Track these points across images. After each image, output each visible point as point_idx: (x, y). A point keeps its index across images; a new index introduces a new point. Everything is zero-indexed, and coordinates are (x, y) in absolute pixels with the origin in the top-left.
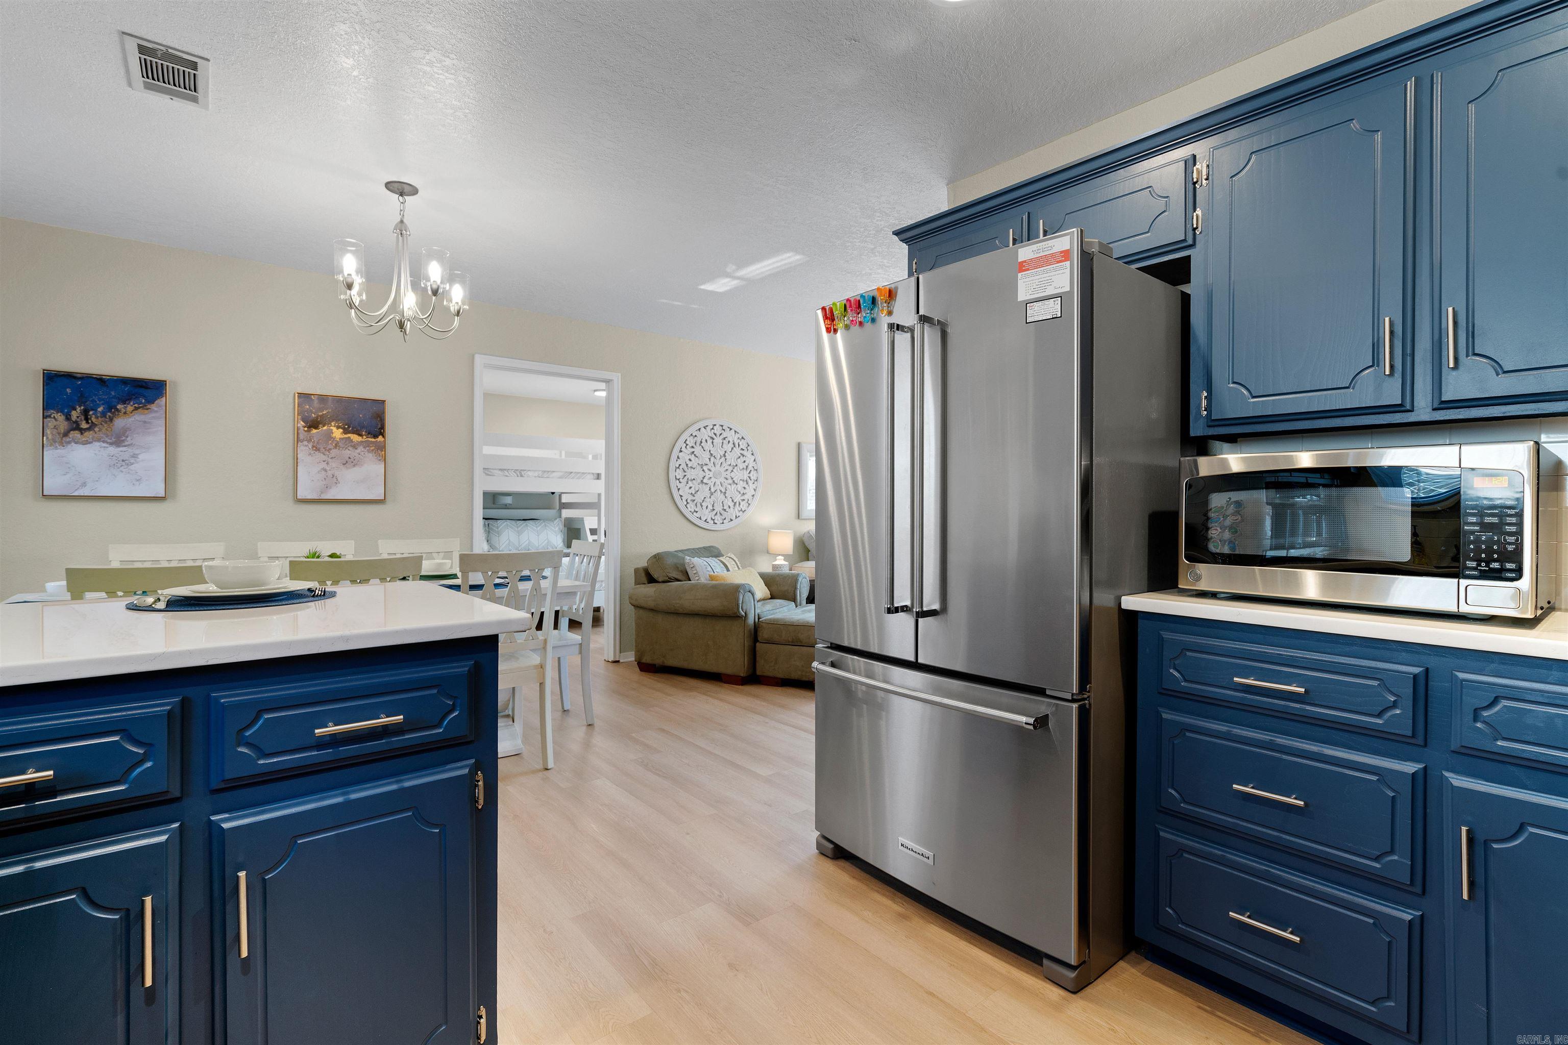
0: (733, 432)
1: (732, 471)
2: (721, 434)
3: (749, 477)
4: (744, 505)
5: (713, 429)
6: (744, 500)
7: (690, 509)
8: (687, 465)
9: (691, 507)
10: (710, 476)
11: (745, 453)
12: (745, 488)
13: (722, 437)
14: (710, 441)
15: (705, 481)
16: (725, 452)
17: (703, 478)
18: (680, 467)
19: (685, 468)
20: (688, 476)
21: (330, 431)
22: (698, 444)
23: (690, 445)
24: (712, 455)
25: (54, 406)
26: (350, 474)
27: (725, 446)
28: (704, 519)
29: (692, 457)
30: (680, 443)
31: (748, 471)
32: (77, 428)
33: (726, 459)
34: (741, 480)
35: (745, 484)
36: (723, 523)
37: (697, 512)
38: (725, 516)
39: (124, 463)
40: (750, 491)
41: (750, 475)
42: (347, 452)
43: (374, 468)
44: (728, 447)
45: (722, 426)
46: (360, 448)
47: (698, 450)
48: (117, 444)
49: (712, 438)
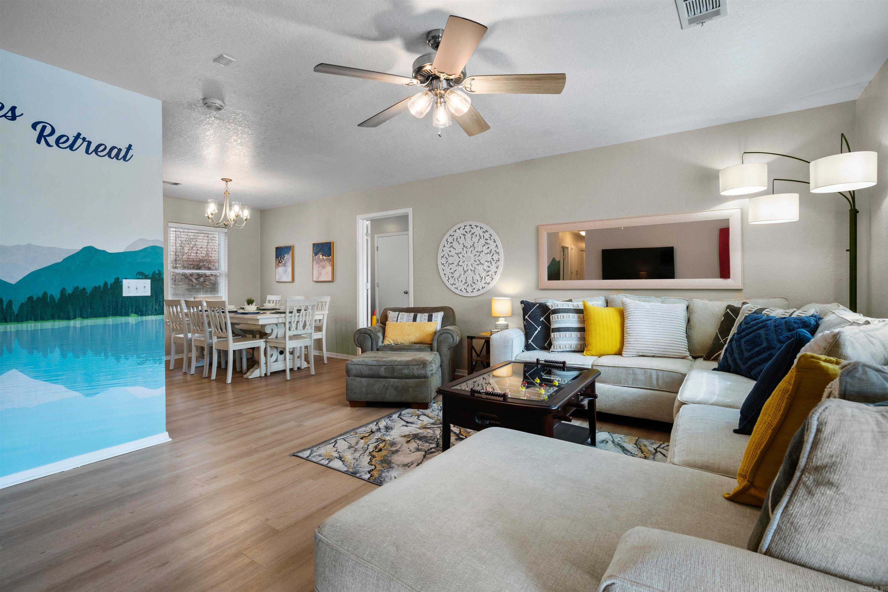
0: (479, 228)
1: (479, 255)
2: (470, 231)
3: (492, 259)
4: (488, 279)
5: (464, 229)
6: (489, 275)
7: (450, 283)
8: (448, 254)
9: (451, 281)
10: (464, 260)
11: (488, 241)
12: (489, 267)
13: (471, 233)
14: (463, 237)
15: (459, 264)
16: (474, 243)
17: (459, 262)
18: (444, 257)
19: (447, 257)
20: (449, 262)
21: (319, 256)
22: (455, 240)
23: (450, 242)
24: (464, 246)
25: (277, 257)
26: (324, 271)
27: (473, 239)
28: (459, 289)
29: (452, 249)
30: (444, 241)
31: (491, 254)
32: (279, 263)
33: (475, 248)
34: (486, 261)
35: (489, 264)
36: (473, 292)
37: (455, 284)
38: (474, 287)
39: (286, 271)
40: (493, 269)
41: (493, 257)
42: (323, 263)
43: (329, 268)
44: (475, 239)
45: (470, 225)
46: (326, 261)
47: (455, 244)
48: (285, 266)
49: (464, 235)
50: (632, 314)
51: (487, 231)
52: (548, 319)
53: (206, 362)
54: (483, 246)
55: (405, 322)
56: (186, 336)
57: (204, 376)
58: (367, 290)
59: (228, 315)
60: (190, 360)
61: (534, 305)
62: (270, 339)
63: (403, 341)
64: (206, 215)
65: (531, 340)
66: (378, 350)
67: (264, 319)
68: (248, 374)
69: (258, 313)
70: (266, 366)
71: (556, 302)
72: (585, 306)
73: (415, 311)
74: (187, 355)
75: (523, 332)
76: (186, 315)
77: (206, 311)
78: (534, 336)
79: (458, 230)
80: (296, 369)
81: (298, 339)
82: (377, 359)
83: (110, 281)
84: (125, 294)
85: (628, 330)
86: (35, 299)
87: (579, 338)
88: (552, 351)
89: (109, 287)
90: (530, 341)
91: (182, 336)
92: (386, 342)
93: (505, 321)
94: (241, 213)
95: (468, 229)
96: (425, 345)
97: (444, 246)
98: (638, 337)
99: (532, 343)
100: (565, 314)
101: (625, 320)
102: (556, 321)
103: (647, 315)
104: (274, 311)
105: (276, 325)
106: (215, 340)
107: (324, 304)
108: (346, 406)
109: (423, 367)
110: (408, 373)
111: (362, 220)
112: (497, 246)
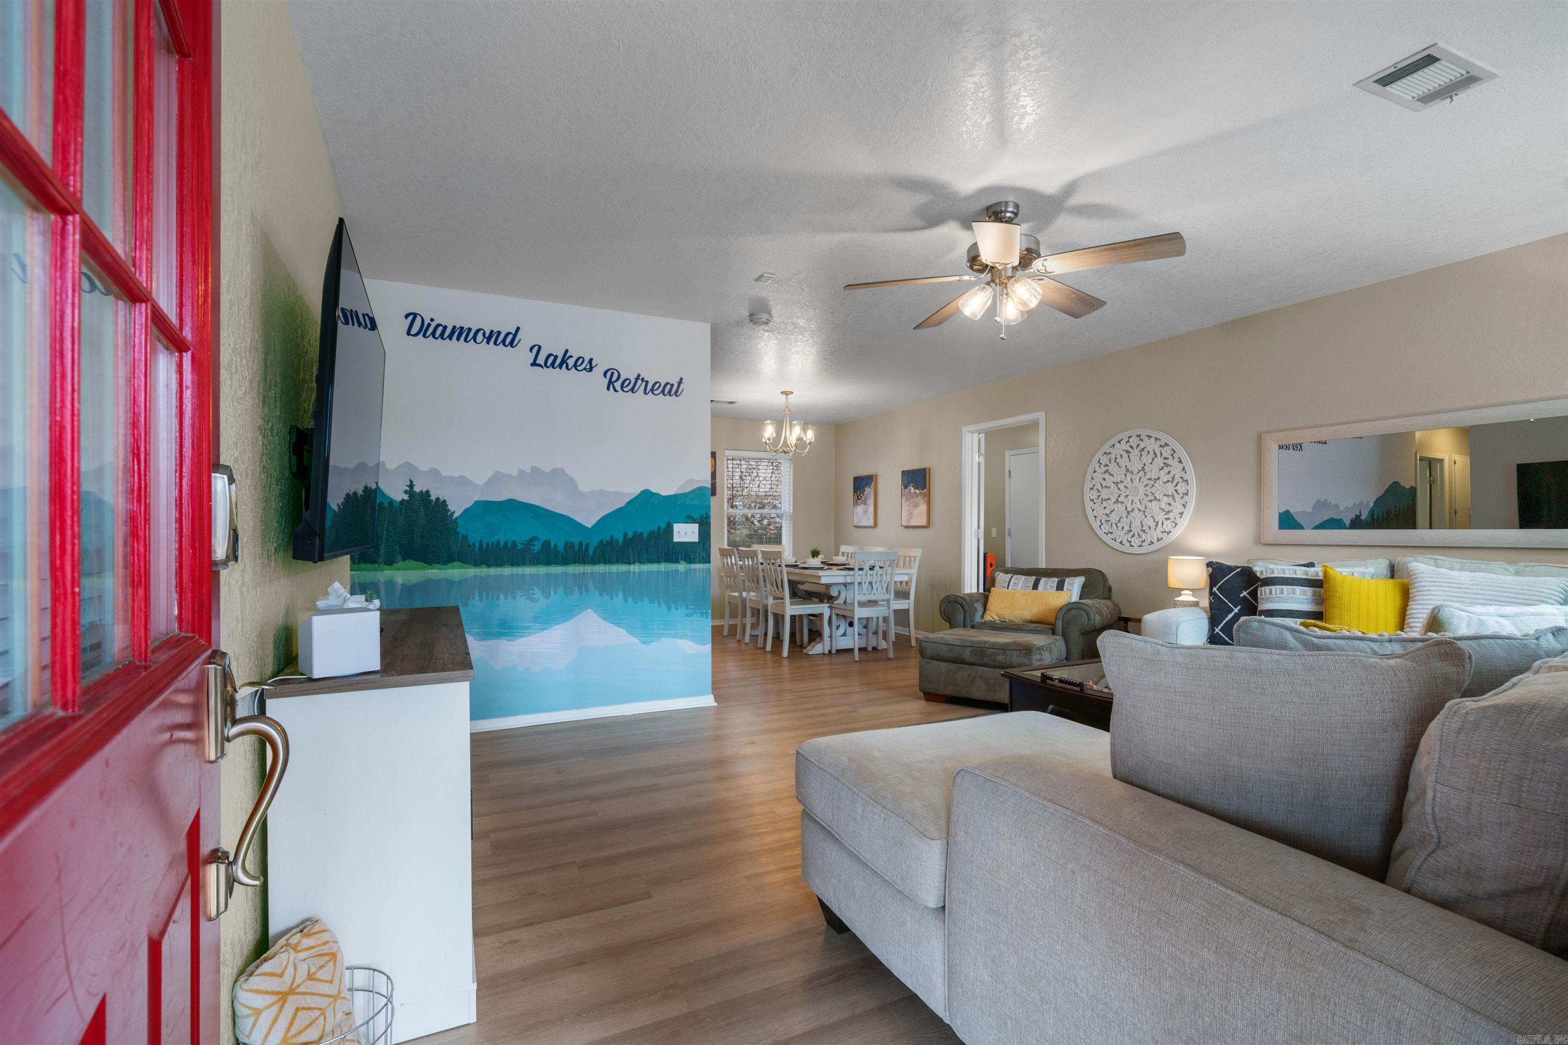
0: (1153, 440)
1: (1153, 485)
2: (1138, 446)
3: (1176, 491)
4: (1168, 526)
5: (1128, 441)
6: (1169, 519)
7: (1103, 530)
8: (1101, 484)
9: (1105, 528)
10: (1127, 494)
11: (1169, 462)
12: (1170, 504)
13: (1139, 449)
14: (1125, 455)
15: (1120, 500)
16: (1145, 464)
17: (1119, 496)
18: (1095, 488)
19: (1100, 488)
20: (1102, 496)
21: (910, 490)
22: (1113, 461)
23: (1104, 463)
24: (1128, 470)
25: (855, 491)
26: (916, 512)
27: (1144, 459)
28: (1119, 540)
29: (1107, 476)
30: (1094, 464)
31: (1174, 484)
32: (859, 499)
33: (1145, 473)
34: (1165, 495)
35: (1170, 500)
36: (1141, 546)
37: (1111, 533)
38: (1144, 537)
39: (866, 512)
40: (1177, 507)
41: (1177, 488)
42: (916, 500)
43: (923, 508)
44: (1147, 459)
45: (1138, 436)
46: (919, 496)
47: (1113, 468)
48: (865, 504)
49: (1128, 452)
50: (1425, 593)
51: (1166, 445)
52: (1254, 594)
54: (1160, 470)
55: (1020, 588)
56: (741, 594)
57: (758, 646)
58: (979, 540)
59: (785, 570)
60: (744, 626)
61: (1230, 569)
62: (837, 604)
63: (1013, 618)
64: (764, 441)
65: (1220, 627)
66: (973, 627)
67: (828, 577)
68: (809, 648)
69: (822, 569)
70: (831, 641)
71: (1272, 566)
72: (1326, 574)
73: (1038, 574)
75: (1207, 614)
76: (741, 567)
77: (762, 564)
78: (1224, 622)
79: (1117, 445)
80: (870, 649)
81: (873, 606)
82: (962, 638)
83: (663, 526)
84: (676, 539)
85: (1411, 620)
86: (605, 542)
89: (662, 530)
90: (1217, 630)
91: (736, 594)
92: (988, 618)
93: (1192, 595)
94: (803, 435)
95: (1134, 441)
96: (1043, 626)
97: (1095, 472)
99: (1221, 633)
100: (1285, 588)
101: (1409, 604)
102: (1268, 599)
103: (1458, 595)
104: (842, 567)
105: (845, 585)
106: (771, 601)
107: (913, 559)
108: (919, 698)
109: (1027, 654)
110: (1003, 661)
111: (970, 434)
112: (1184, 469)
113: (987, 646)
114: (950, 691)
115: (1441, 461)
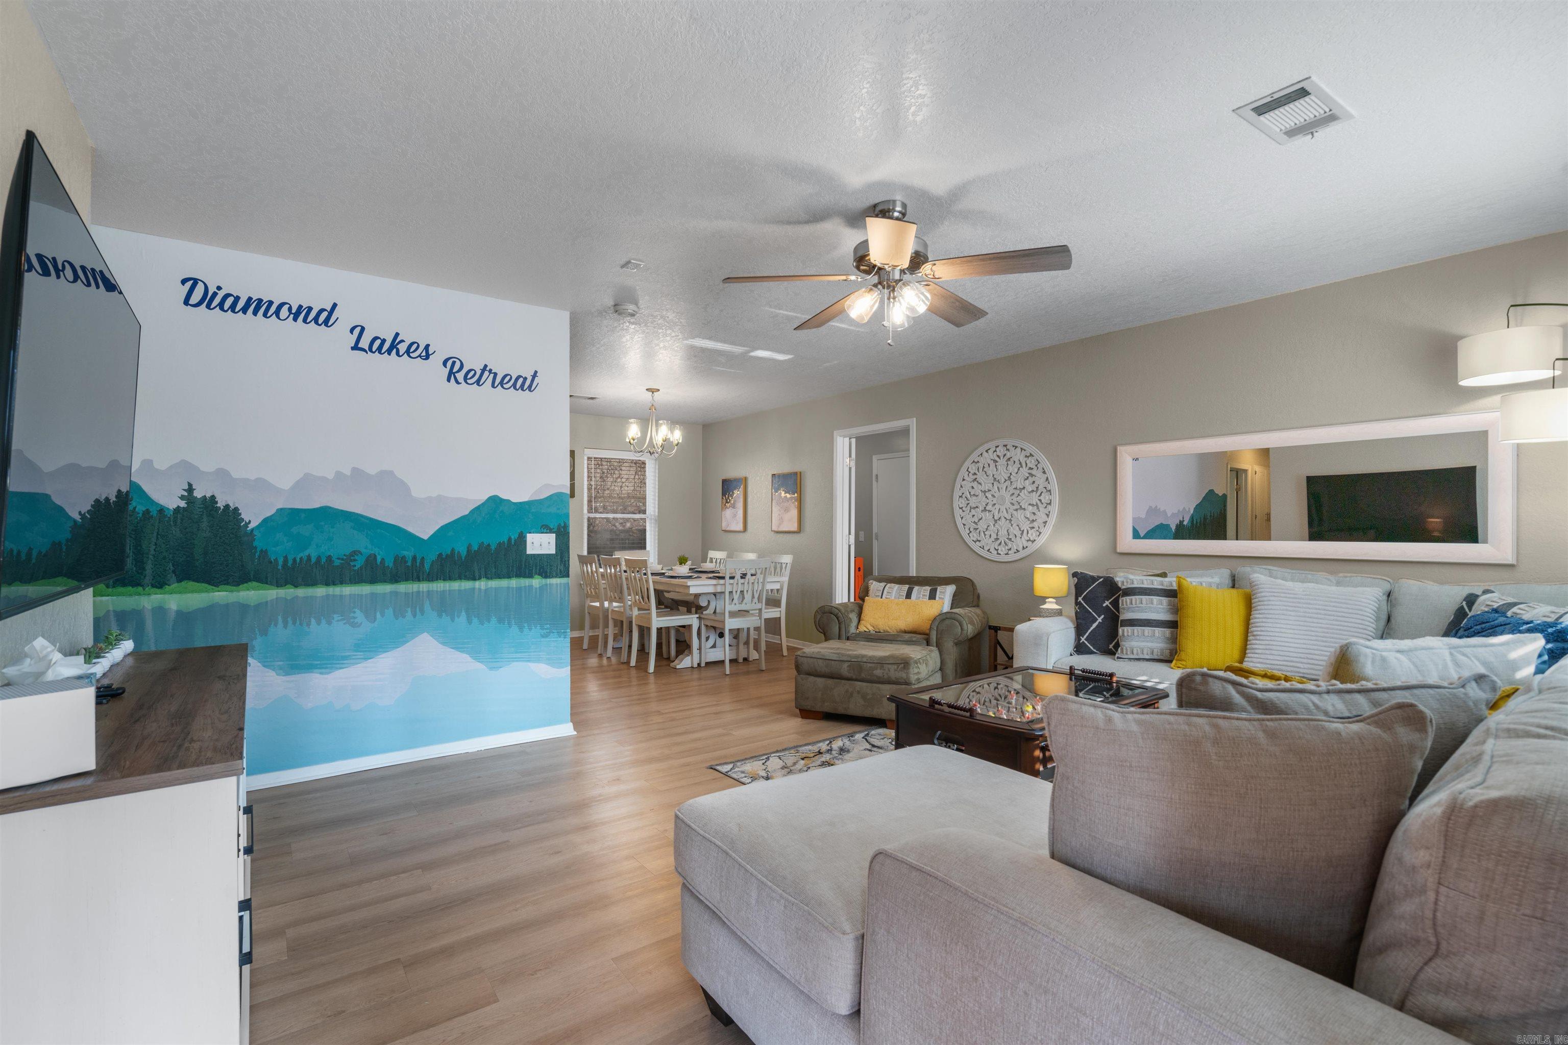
0: (1019, 450)
1: (1019, 495)
2: (1005, 455)
3: (1040, 500)
4: (1033, 535)
5: (995, 451)
6: (1033, 528)
7: (972, 538)
8: (970, 492)
9: (973, 536)
10: (995, 502)
11: (1033, 472)
12: (1034, 514)
13: (1006, 458)
14: (992, 464)
15: (987, 508)
16: (1011, 474)
17: (986, 505)
18: (964, 496)
19: (969, 496)
20: (970, 505)
21: (781, 493)
22: (981, 470)
23: (972, 472)
24: (995, 479)
25: (723, 494)
26: (787, 517)
27: (1010, 467)
28: (986, 548)
29: (975, 484)
30: (963, 471)
31: (1039, 493)
32: (727, 501)
33: (1011, 482)
34: (1030, 504)
35: (1035, 509)
36: (1007, 554)
37: (980, 541)
38: (1010, 546)
39: (735, 516)
40: (1041, 516)
41: (1041, 498)
42: (787, 503)
43: (794, 512)
44: (1013, 469)
45: (1005, 446)
46: (790, 501)
47: (981, 477)
48: (734, 507)
49: (995, 461)
50: (1265, 603)
51: (1031, 455)
52: (1116, 604)
53: (624, 643)
54: (1026, 479)
55: (893, 598)
56: (602, 604)
58: (849, 546)
59: (650, 578)
61: (1094, 579)
62: (706, 615)
63: (888, 628)
64: (628, 440)
65: (1085, 637)
66: (848, 639)
67: (699, 587)
68: (676, 661)
69: (690, 577)
70: (700, 653)
71: (1131, 577)
72: (1179, 585)
73: (911, 582)
74: (603, 632)
75: (1074, 624)
76: (603, 575)
77: (625, 572)
78: (1089, 631)
79: (985, 454)
80: (741, 660)
81: (744, 616)
82: (838, 651)
83: (514, 536)
84: (530, 551)
85: (1255, 629)
86: (444, 556)
87: (1168, 639)
88: (1118, 658)
89: (513, 542)
90: (1083, 639)
91: (597, 604)
92: (862, 628)
93: (1057, 603)
94: (670, 435)
95: (1001, 451)
96: (919, 636)
97: (964, 480)
98: (1271, 643)
99: (1086, 642)
100: (1145, 598)
101: (1252, 613)
102: (1129, 608)
103: (1294, 605)
104: (711, 575)
105: (715, 594)
106: (636, 612)
107: (784, 566)
108: (795, 716)
109: (904, 668)
110: (881, 675)
111: (842, 438)
112: (1047, 479)
113: (865, 660)
114: (828, 707)
115: (1245, 471)
